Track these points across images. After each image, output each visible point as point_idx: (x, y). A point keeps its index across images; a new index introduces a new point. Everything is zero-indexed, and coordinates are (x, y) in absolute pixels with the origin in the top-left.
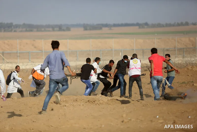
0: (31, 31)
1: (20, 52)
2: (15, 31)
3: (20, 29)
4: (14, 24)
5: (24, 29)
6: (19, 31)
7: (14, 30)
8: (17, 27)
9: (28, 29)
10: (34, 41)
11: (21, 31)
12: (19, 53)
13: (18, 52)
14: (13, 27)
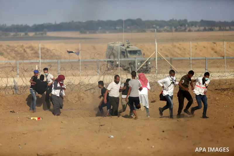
0: (211, 30)
1: (193, 58)
2: (190, 31)
3: (197, 28)
4: (188, 21)
5: (202, 28)
6: (195, 31)
7: (188, 29)
8: (192, 25)
9: (207, 28)
10: (214, 43)
11: (198, 31)
12: (192, 60)
13: (191, 58)
14: (187, 25)
